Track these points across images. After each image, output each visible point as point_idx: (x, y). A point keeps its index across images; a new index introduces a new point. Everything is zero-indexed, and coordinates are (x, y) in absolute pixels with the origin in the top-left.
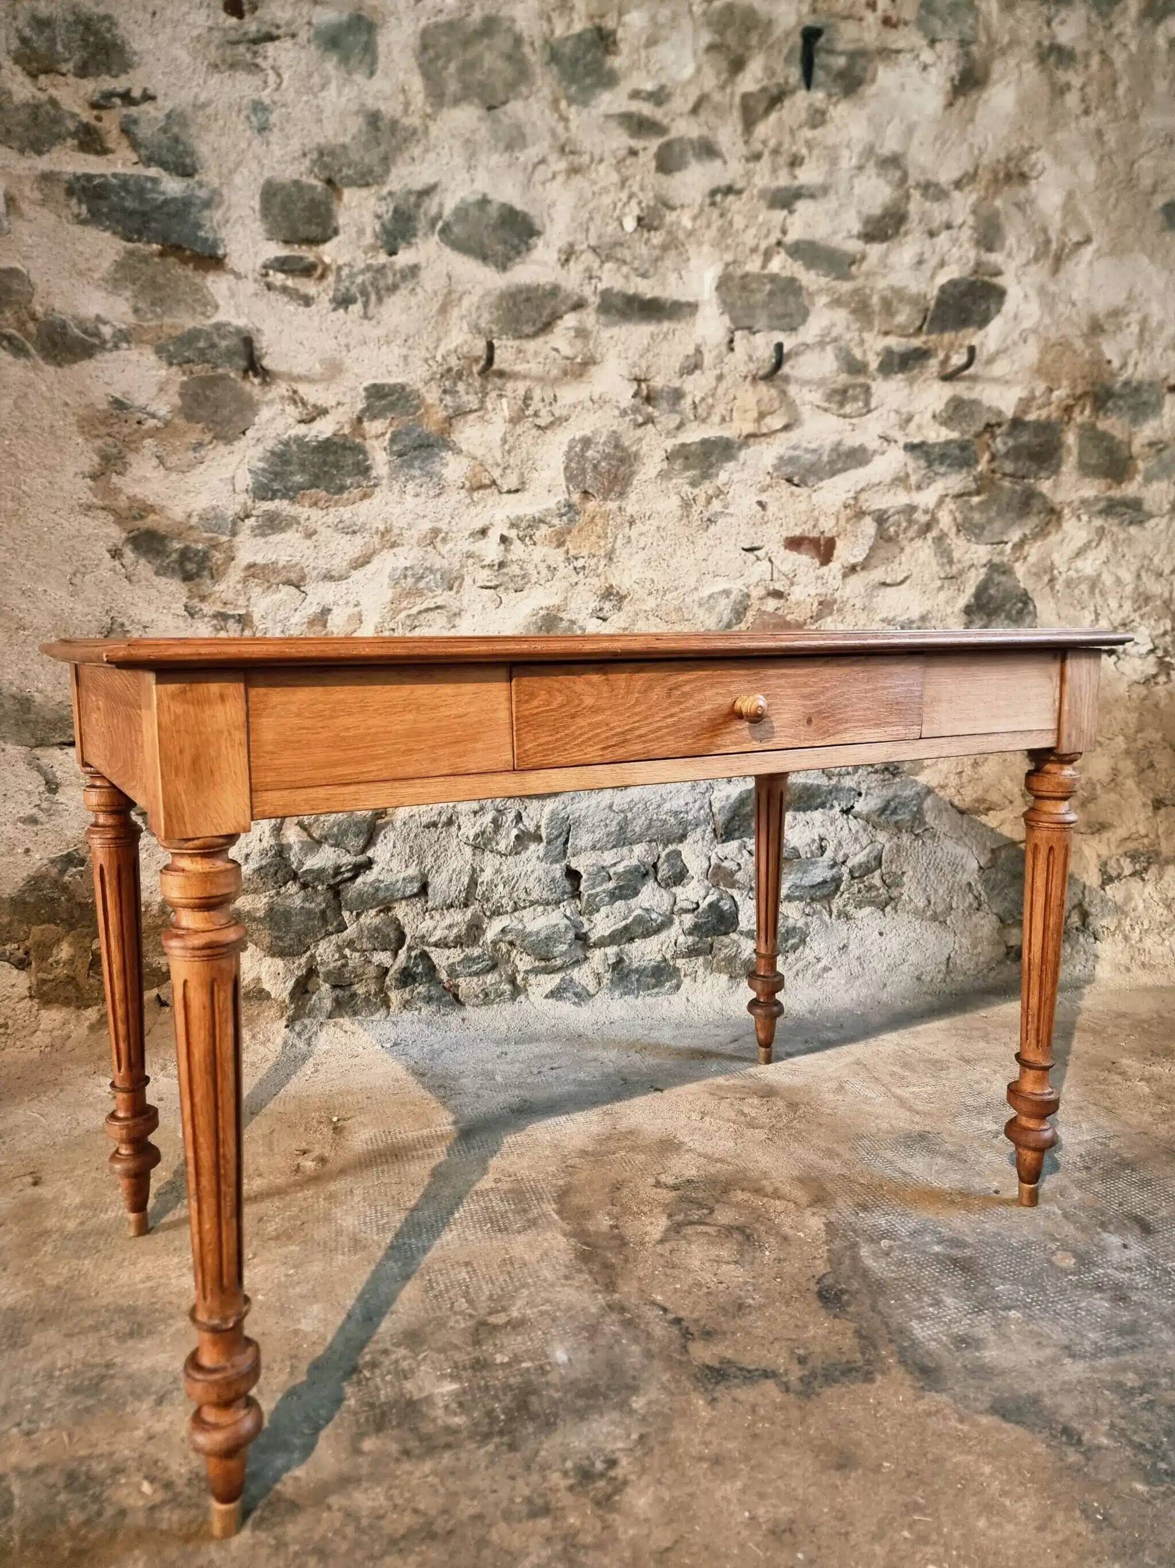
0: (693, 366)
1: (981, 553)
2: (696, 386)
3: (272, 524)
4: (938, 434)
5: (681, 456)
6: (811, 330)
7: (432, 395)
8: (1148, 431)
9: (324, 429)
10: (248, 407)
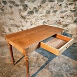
0: (55, 5)
1: (76, 18)
2: (55, 7)
4: (73, 9)
6: (64, 2)
7: (37, 8)
9: (31, 10)
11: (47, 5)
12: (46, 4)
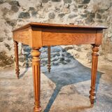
0: (61, 6)
2: (61, 8)
3: (20, 21)
4: (84, 14)
5: (59, 15)
6: (72, 3)
7: (36, 8)
8: (103, 14)
9: (25, 11)
10: (18, 9)
11: (50, 6)
12: (48, 3)
